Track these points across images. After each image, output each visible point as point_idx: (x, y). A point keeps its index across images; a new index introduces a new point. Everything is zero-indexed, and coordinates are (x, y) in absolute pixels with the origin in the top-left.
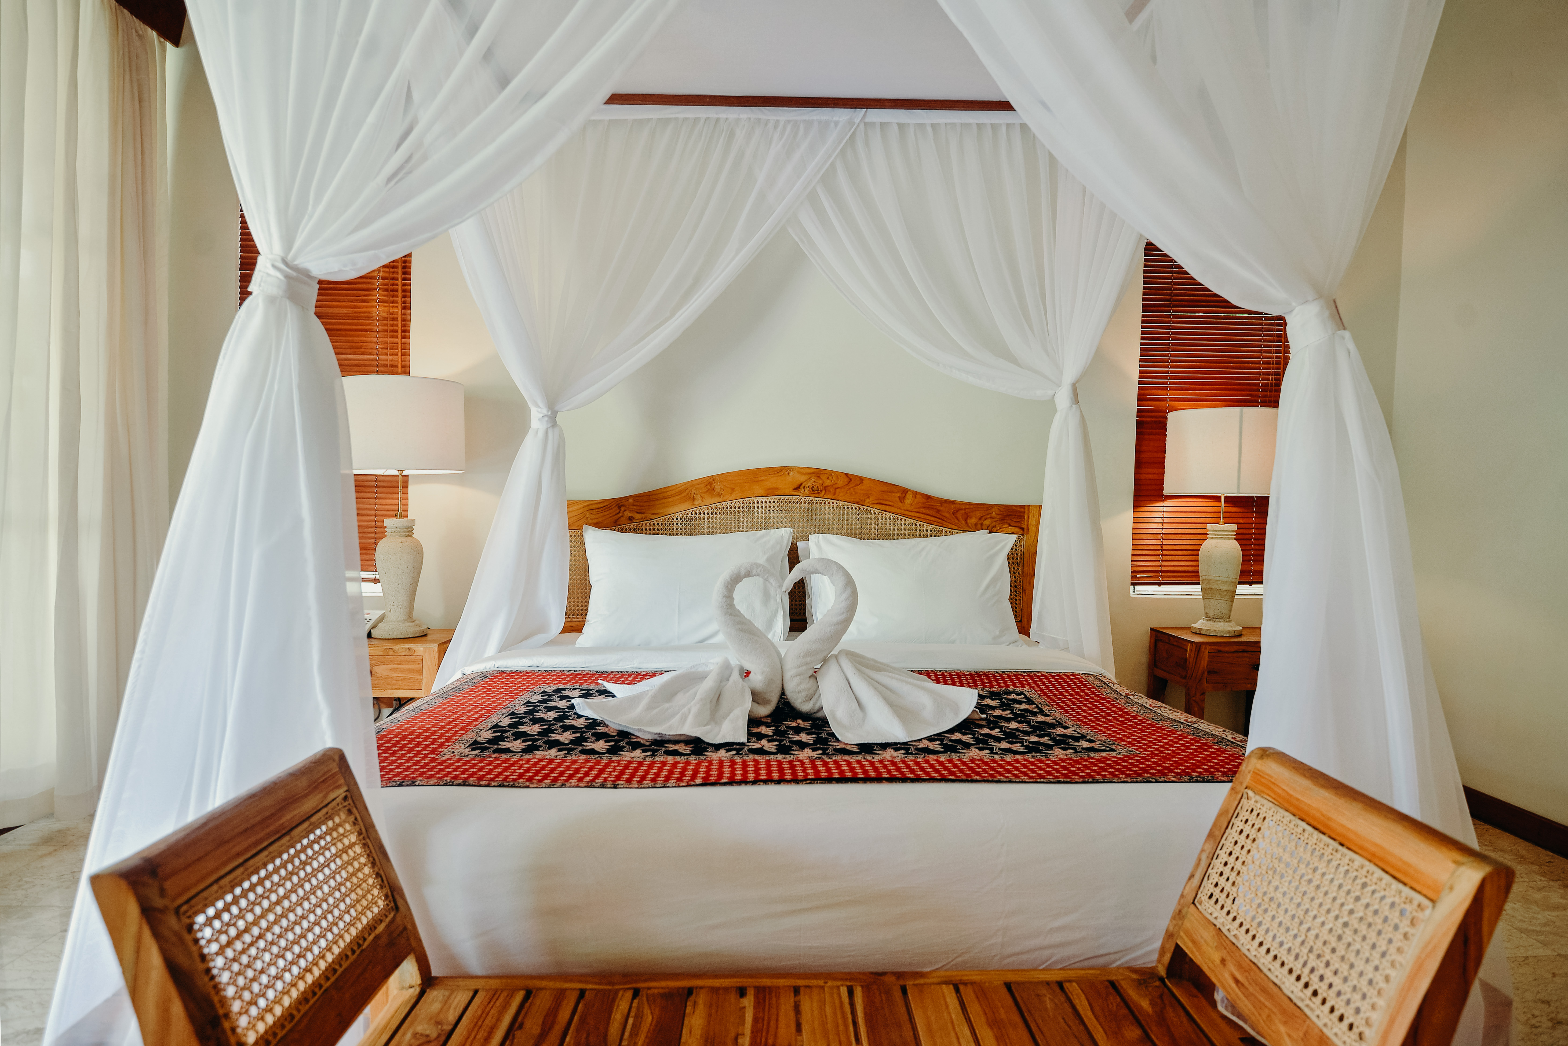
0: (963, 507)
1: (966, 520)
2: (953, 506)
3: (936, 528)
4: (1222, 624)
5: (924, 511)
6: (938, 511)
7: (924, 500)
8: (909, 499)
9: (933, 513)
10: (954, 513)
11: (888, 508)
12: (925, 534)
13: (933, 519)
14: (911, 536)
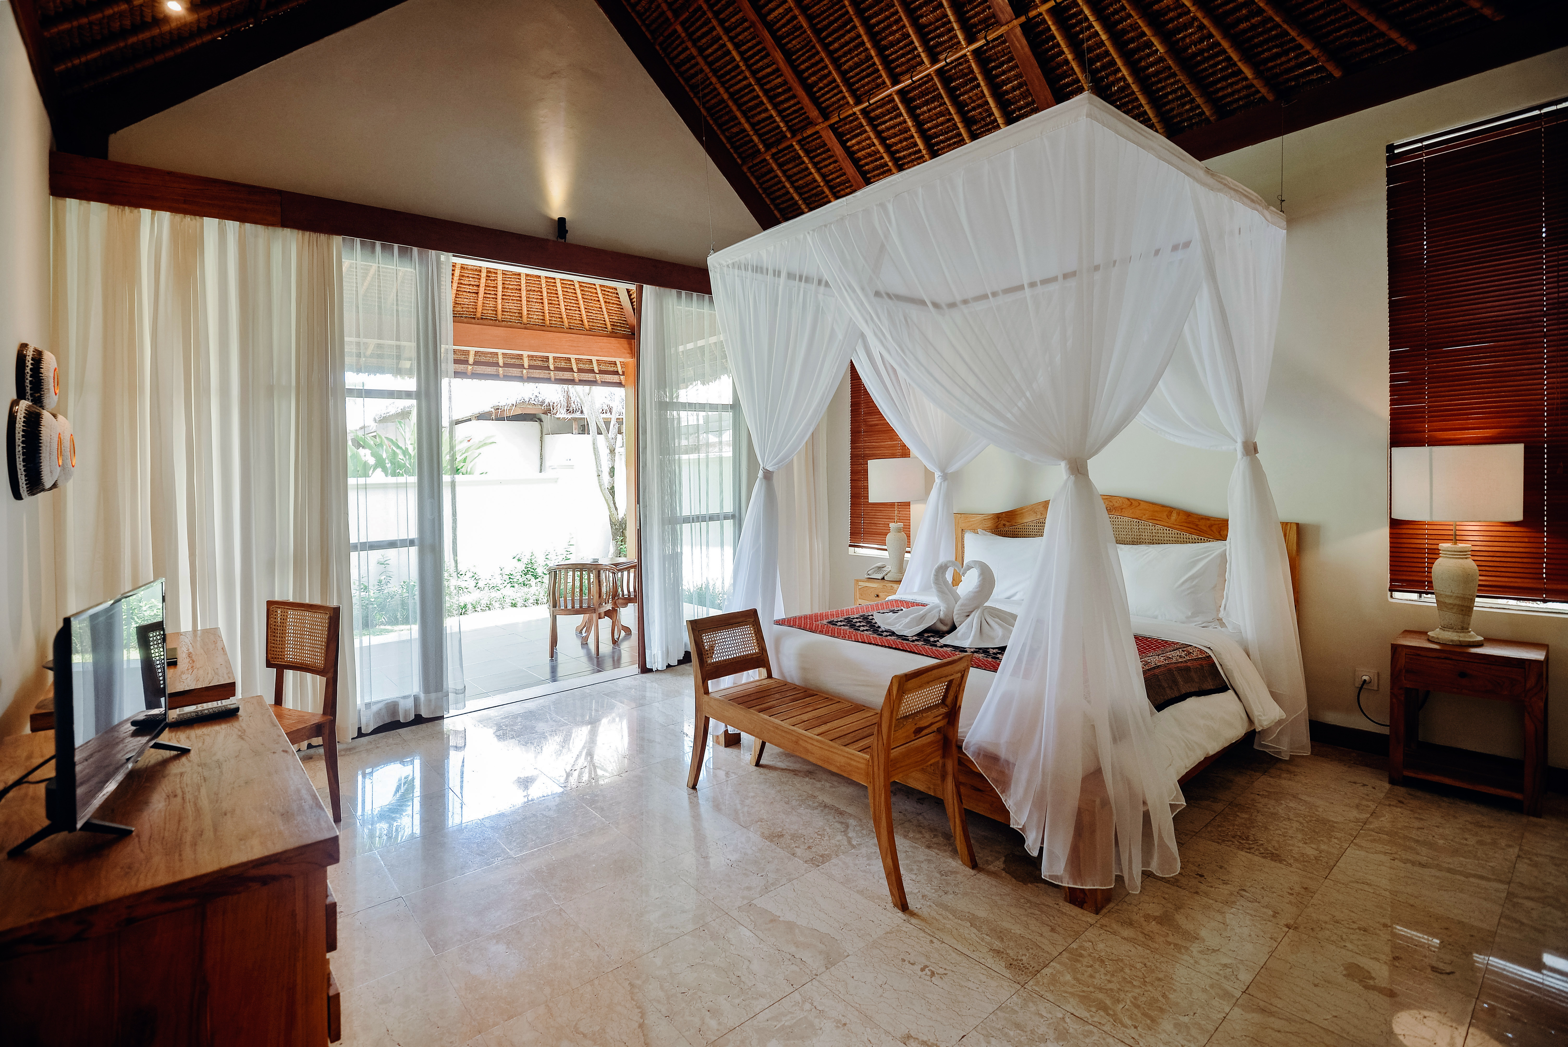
0: (1217, 523)
1: (1219, 532)
2: (1208, 522)
3: (1196, 537)
4: (1450, 633)
5: (1186, 525)
6: (1197, 525)
7: (1186, 517)
8: (1174, 516)
9: (1192, 526)
10: (1209, 527)
11: (1158, 522)
12: (1188, 540)
13: (1193, 530)
14: (1177, 542)
